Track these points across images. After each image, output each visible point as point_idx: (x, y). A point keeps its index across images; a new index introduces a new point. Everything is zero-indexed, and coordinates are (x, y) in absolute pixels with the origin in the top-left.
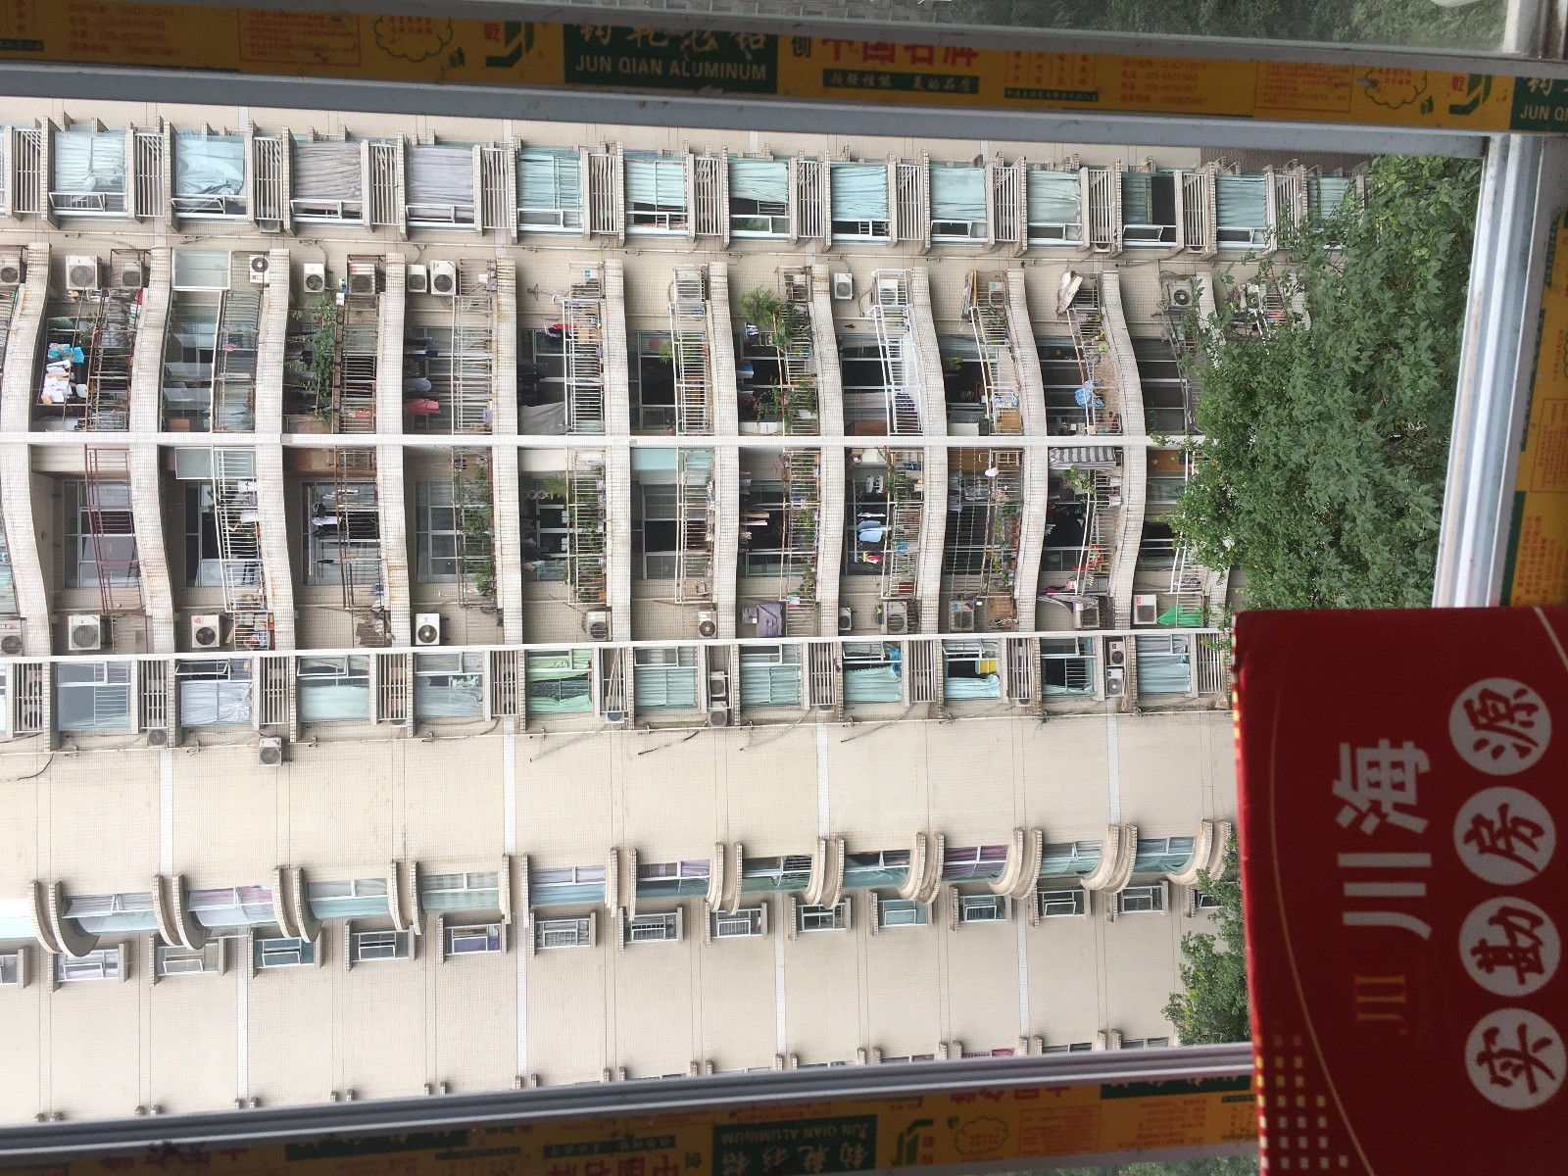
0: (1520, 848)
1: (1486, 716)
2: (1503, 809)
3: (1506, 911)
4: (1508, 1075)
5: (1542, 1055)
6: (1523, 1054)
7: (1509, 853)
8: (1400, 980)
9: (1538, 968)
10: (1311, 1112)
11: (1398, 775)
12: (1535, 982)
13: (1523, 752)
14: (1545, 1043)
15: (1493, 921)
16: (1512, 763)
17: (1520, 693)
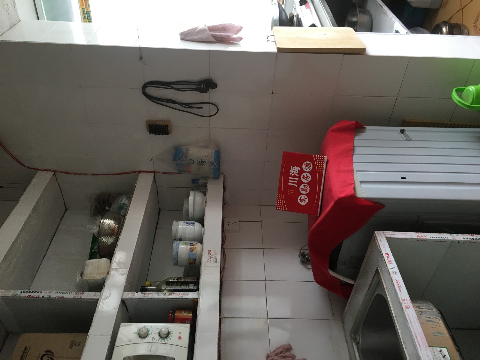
0: (307, 179)
1: (306, 165)
2: (306, 175)
3: (305, 185)
4: (302, 201)
5: (306, 200)
6: (304, 200)
7: (306, 179)
8: (293, 191)
9: (307, 191)
10: (282, 202)
11: (296, 170)
12: (306, 193)
13: (309, 169)
14: (306, 199)
15: (303, 186)
16: (308, 170)
17: (310, 163)
